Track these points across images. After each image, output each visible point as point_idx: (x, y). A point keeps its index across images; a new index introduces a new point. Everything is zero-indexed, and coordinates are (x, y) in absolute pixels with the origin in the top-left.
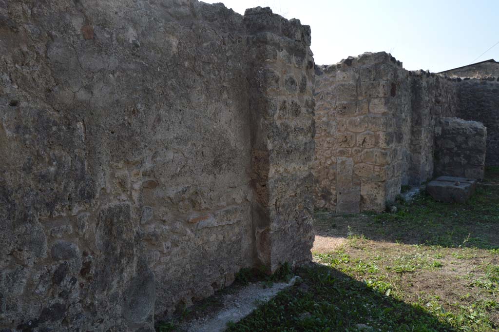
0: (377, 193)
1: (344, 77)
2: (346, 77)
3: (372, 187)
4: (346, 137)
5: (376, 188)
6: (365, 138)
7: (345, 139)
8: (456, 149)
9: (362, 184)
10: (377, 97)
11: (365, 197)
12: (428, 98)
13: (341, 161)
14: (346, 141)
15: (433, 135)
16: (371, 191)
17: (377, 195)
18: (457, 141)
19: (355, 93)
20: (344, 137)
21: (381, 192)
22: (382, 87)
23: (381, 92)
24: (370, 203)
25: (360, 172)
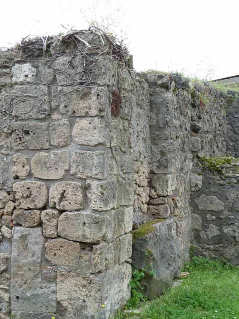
0: (87, 295)
1: (26, 76)
2: (30, 76)
3: (76, 285)
4: (28, 188)
5: (84, 286)
6: (65, 191)
7: (28, 193)
8: (226, 212)
9: (59, 279)
10: (87, 115)
11: (65, 304)
12: (178, 122)
13: (20, 235)
14: (28, 197)
15: (188, 187)
16: (75, 291)
17: (86, 299)
18: (227, 199)
19: (46, 107)
20: (25, 188)
21: (93, 293)
22: (94, 98)
23: (93, 106)
24: (75, 314)
25: (55, 255)
